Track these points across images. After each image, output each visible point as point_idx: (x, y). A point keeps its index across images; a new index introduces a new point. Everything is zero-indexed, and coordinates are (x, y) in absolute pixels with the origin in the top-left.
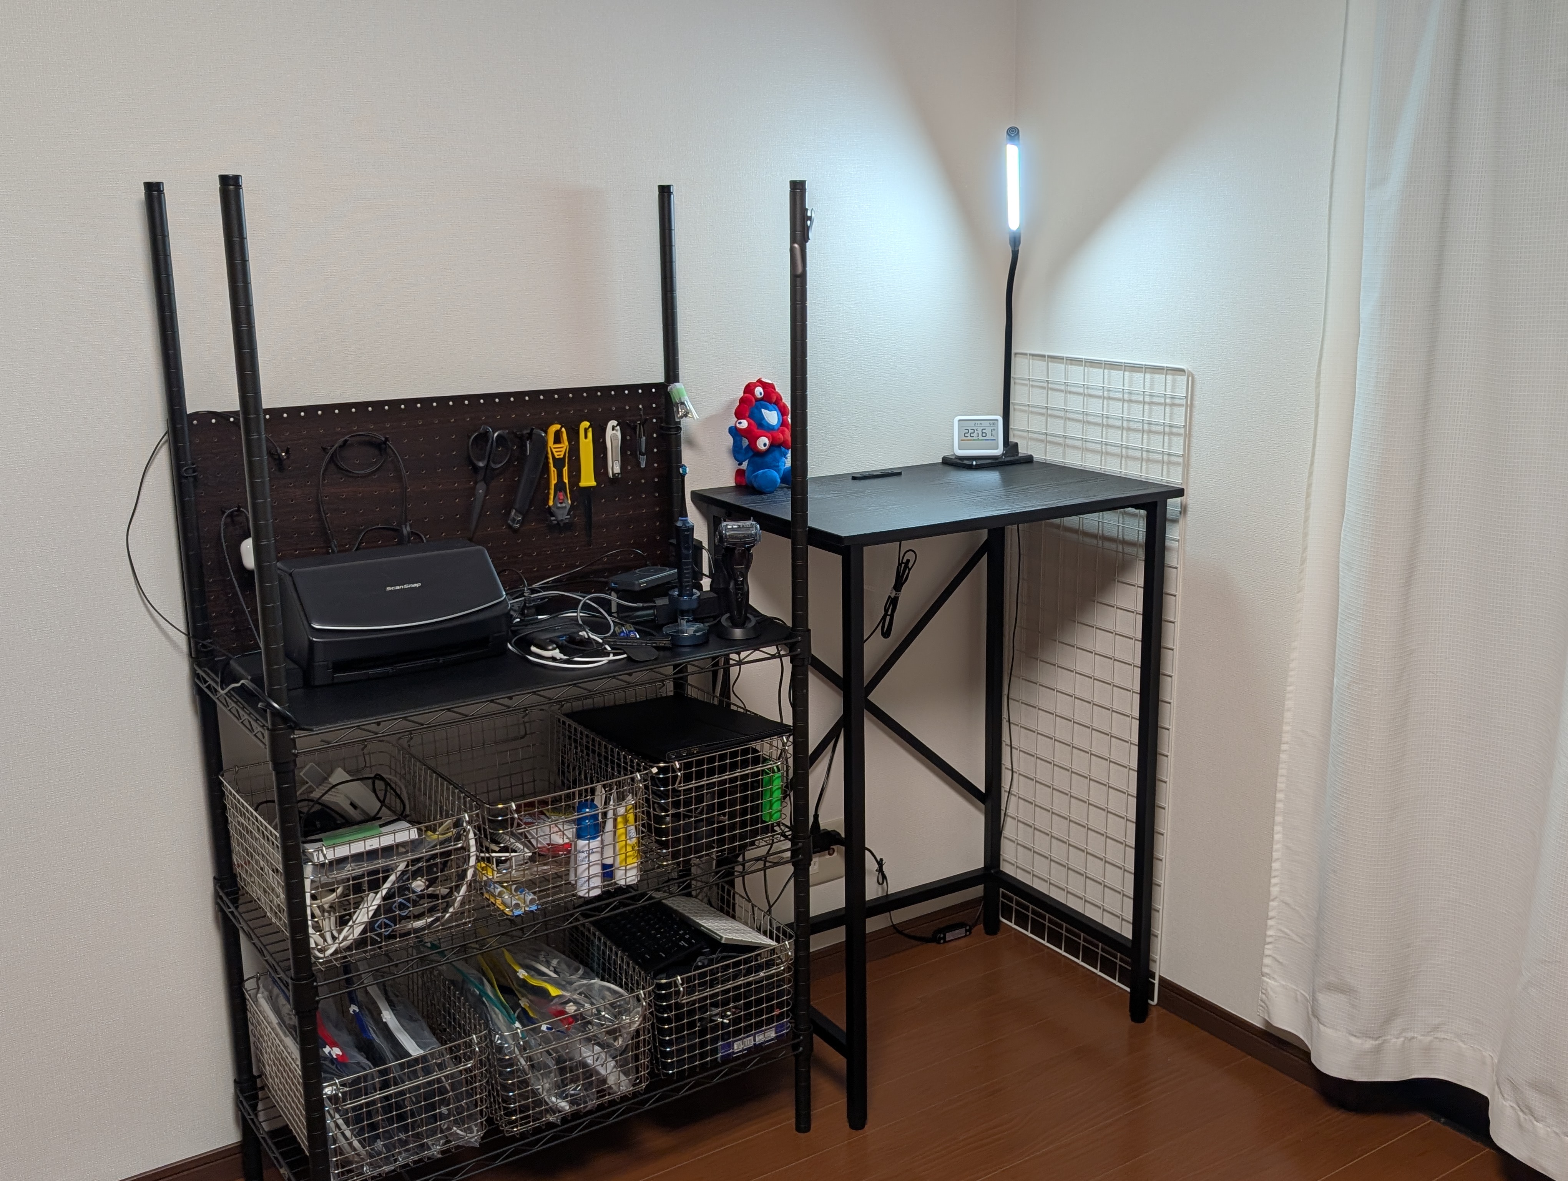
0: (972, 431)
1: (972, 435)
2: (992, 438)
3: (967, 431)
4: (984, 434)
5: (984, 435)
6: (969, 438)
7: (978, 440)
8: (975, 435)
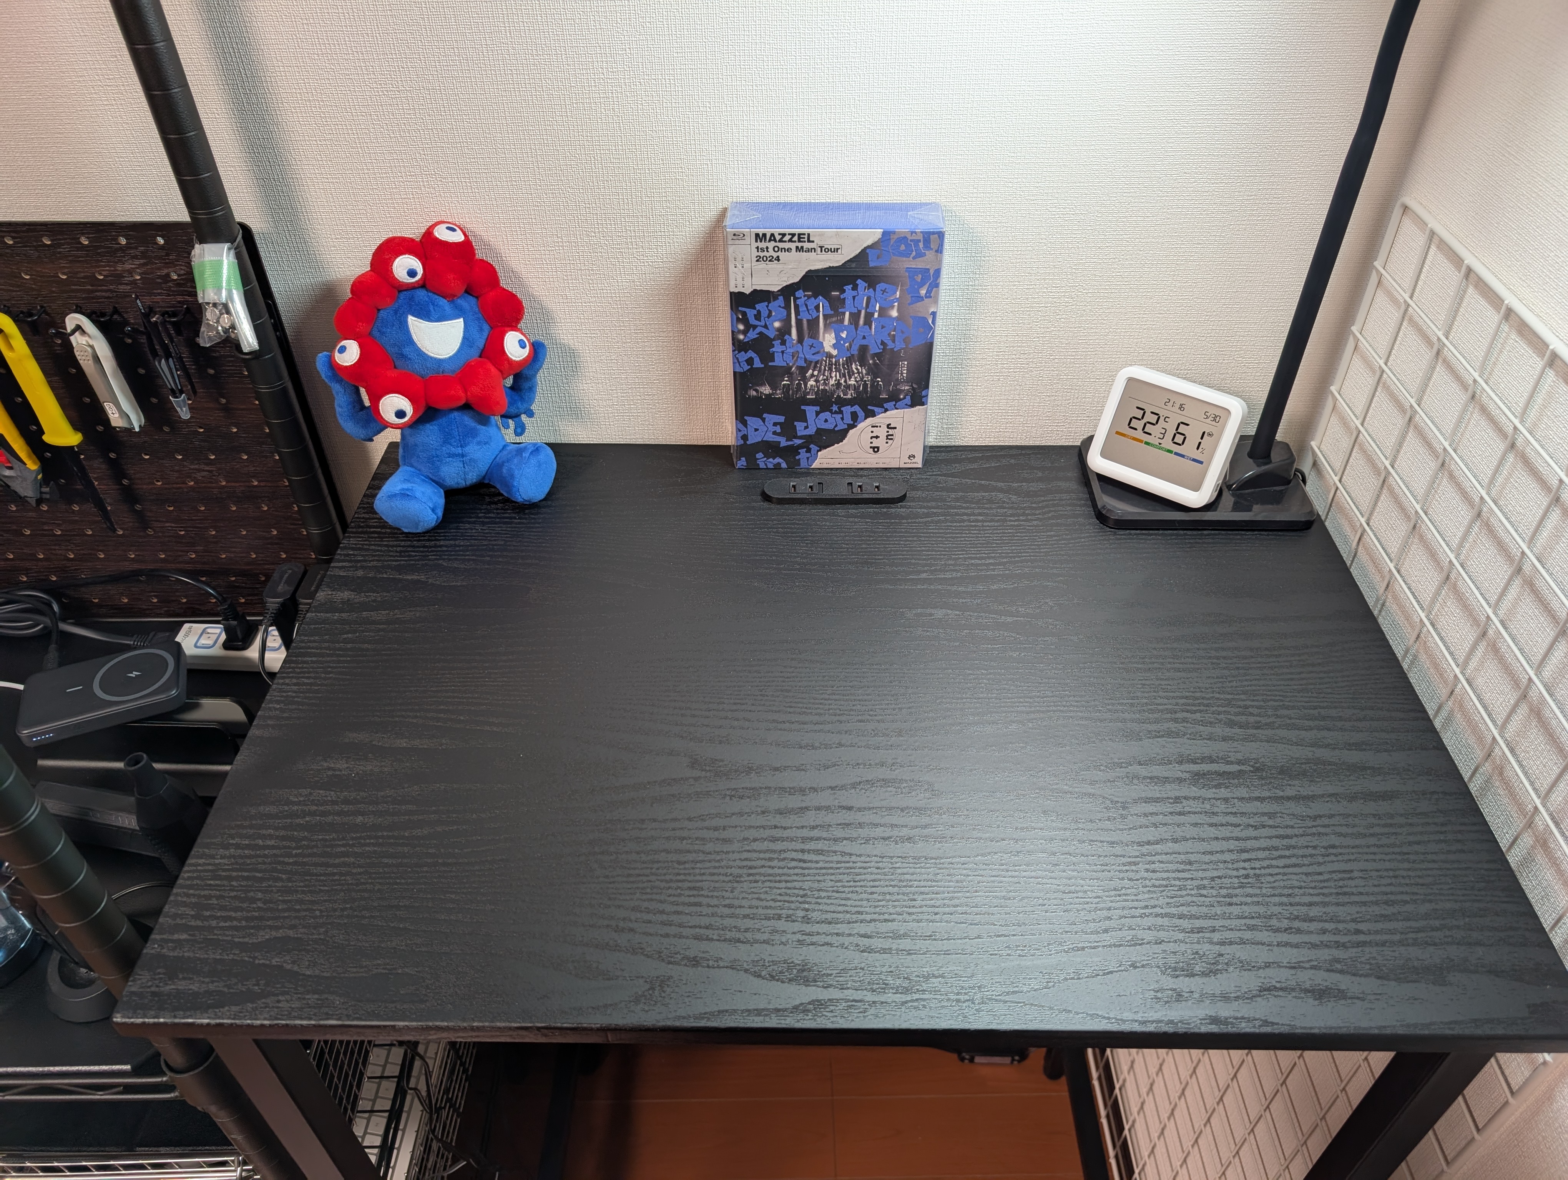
0: (1153, 419)
1: (1149, 428)
2: (1197, 455)
3: (1139, 414)
4: (1179, 435)
5: (1179, 438)
6: (1139, 434)
7: (1159, 447)
8: (1155, 430)
